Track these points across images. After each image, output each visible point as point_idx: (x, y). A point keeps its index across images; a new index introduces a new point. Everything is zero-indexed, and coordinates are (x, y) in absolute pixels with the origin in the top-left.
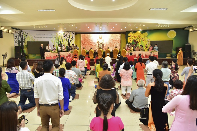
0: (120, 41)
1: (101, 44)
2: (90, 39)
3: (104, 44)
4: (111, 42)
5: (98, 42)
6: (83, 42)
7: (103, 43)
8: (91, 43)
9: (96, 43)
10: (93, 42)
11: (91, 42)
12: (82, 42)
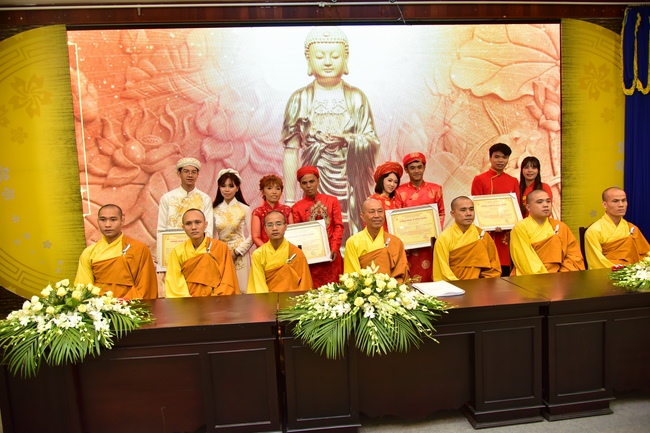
0: (555, 110)
1: (341, 156)
2: (193, 90)
3: (372, 150)
4: (460, 127)
5: (296, 130)
6: (113, 135)
7: (361, 141)
8: (208, 148)
9: (279, 136)
10: (241, 125)
11: (209, 134)
12: (98, 139)
